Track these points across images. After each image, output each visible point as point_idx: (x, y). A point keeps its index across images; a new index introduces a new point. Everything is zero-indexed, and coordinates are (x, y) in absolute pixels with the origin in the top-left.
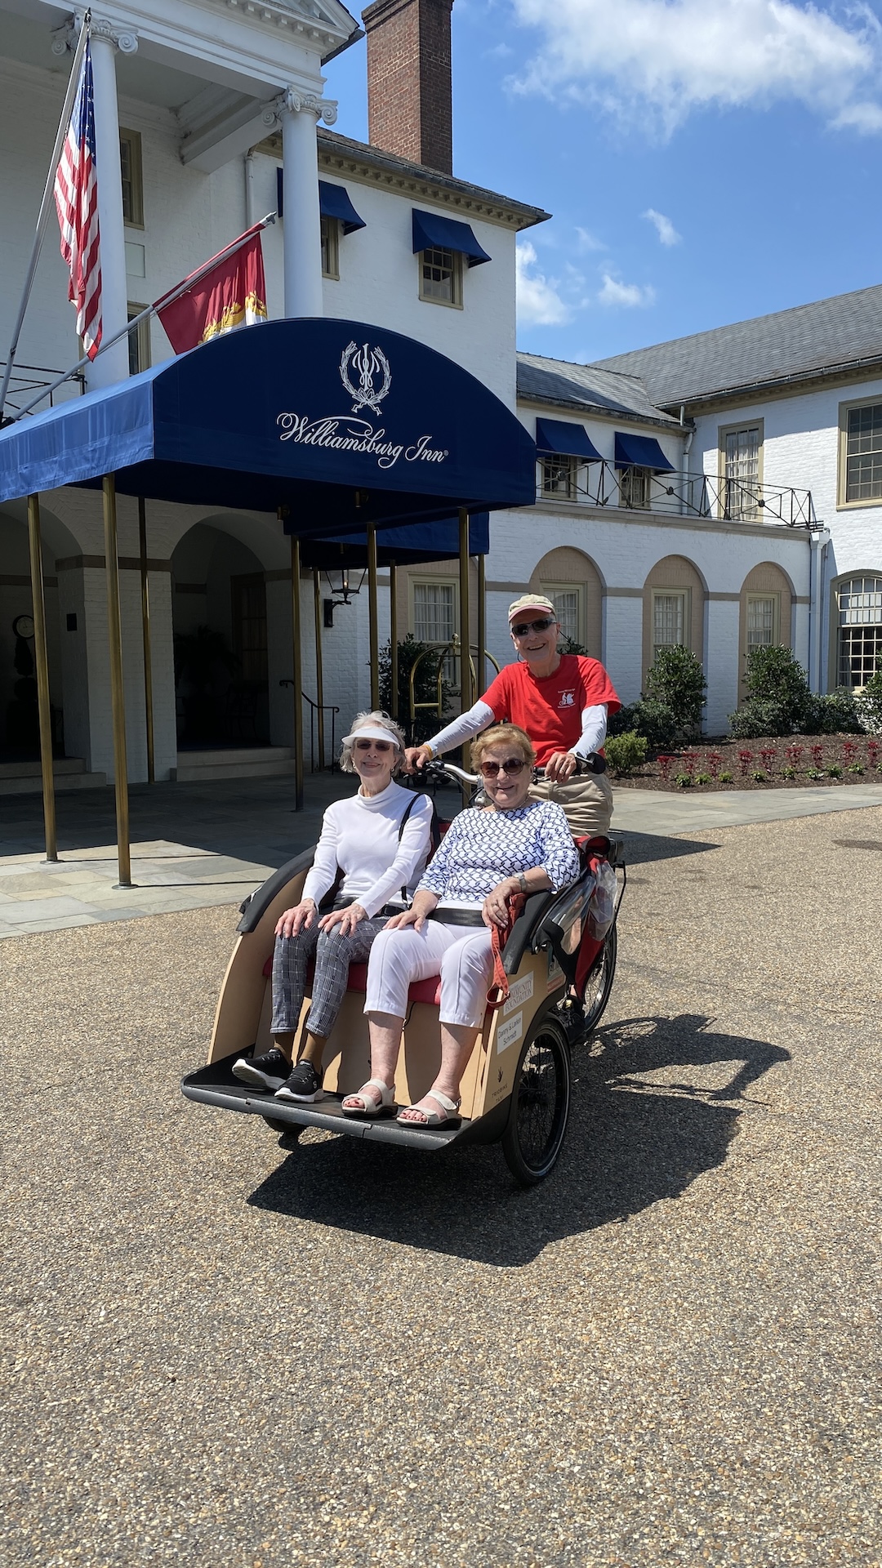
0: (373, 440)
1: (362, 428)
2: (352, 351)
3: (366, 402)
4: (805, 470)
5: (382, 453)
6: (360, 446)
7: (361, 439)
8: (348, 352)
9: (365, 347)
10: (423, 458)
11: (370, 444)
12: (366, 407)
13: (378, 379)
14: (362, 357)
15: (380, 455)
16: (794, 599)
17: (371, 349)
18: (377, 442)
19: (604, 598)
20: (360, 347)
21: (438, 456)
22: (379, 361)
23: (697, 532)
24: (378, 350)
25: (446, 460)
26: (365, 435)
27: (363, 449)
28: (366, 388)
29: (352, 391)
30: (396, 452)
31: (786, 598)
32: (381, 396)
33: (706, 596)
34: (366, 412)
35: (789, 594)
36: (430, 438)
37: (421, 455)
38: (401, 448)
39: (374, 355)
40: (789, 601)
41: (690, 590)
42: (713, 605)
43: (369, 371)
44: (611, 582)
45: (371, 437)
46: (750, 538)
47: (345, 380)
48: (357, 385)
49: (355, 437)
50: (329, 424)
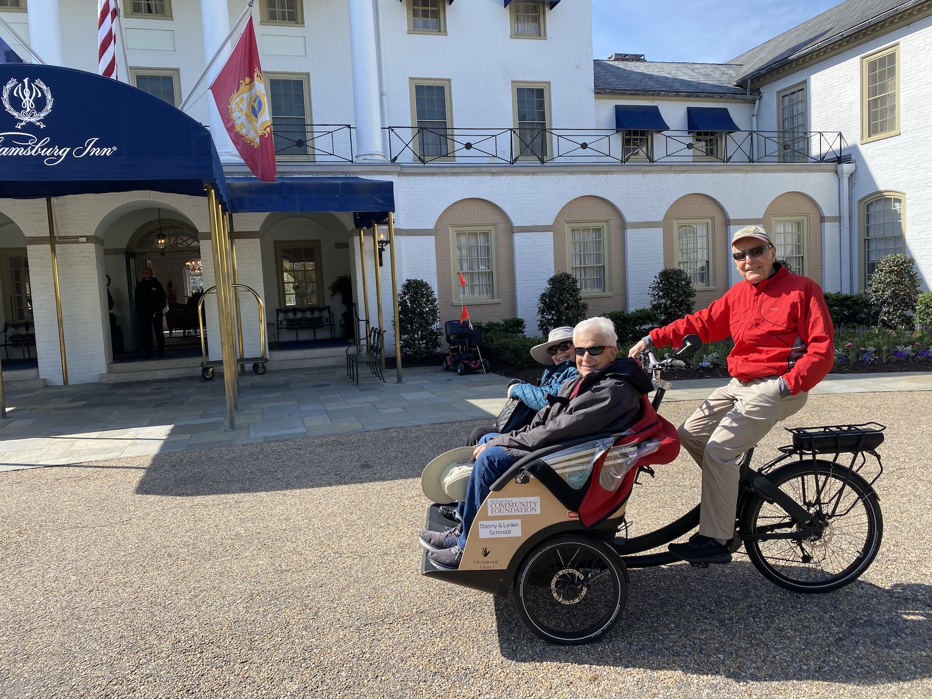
0: (37, 147)
1: (26, 139)
2: (14, 84)
3: (29, 120)
4: (837, 115)
5: (48, 155)
6: (25, 152)
7: (26, 147)
8: (9, 86)
9: (26, 81)
10: (91, 154)
11: (37, 149)
12: (30, 123)
13: (40, 104)
14: (23, 87)
15: (46, 156)
16: (822, 219)
17: (31, 81)
18: (42, 148)
19: (625, 230)
20: (20, 81)
21: (107, 151)
22: (40, 89)
24: (38, 81)
25: (114, 154)
26: (30, 144)
27: (28, 154)
28: (28, 110)
29: (15, 114)
30: (64, 153)
31: (814, 219)
32: (43, 115)
33: (729, 222)
34: (30, 127)
35: (817, 215)
36: (97, 139)
37: (89, 152)
38: (68, 149)
39: (35, 85)
40: (818, 221)
43: (30, 97)
44: (629, 218)
45: (36, 144)
47: (7, 106)
48: (19, 109)
49: (20, 146)
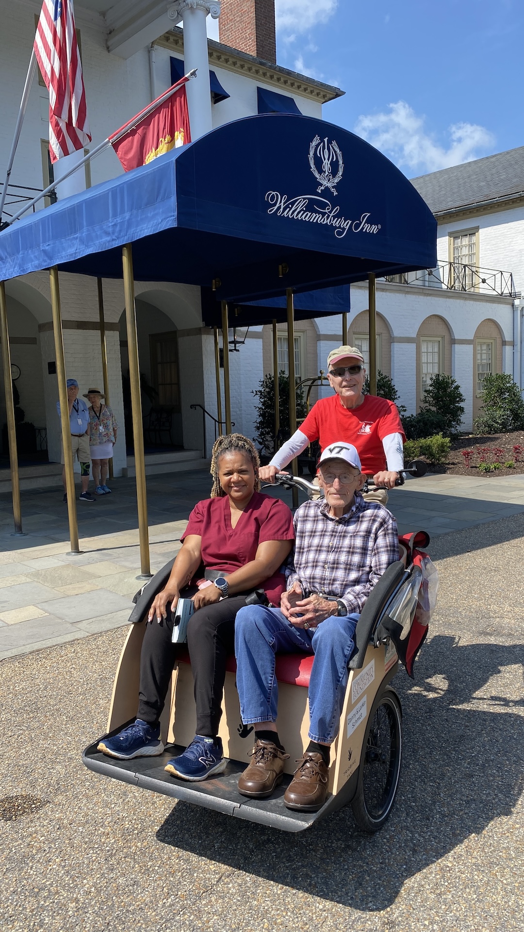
0: (331, 215)
1: (323, 205)
2: (318, 142)
3: (327, 185)
4: (508, 259)
5: (337, 226)
6: (323, 220)
7: (323, 214)
8: (314, 143)
9: (326, 140)
10: (364, 231)
11: (328, 218)
12: (327, 188)
13: (334, 165)
14: (324, 149)
15: (336, 228)
16: (504, 343)
17: (329, 142)
18: (334, 217)
19: (392, 344)
20: (322, 141)
21: (374, 229)
22: (335, 152)
23: (448, 299)
24: (334, 143)
25: (379, 231)
26: (327, 211)
27: (324, 223)
28: (327, 173)
29: (317, 175)
30: (346, 224)
31: (499, 341)
32: (337, 180)
33: (453, 341)
34: (326, 193)
35: (500, 339)
36: (369, 214)
37: (363, 228)
38: (350, 222)
39: (332, 146)
40: (501, 344)
41: (443, 337)
42: (458, 348)
43: (328, 160)
44: (396, 333)
45: (330, 212)
46: (479, 303)
47: (312, 166)
48: (321, 171)
49: (319, 213)
50: (301, 201)
